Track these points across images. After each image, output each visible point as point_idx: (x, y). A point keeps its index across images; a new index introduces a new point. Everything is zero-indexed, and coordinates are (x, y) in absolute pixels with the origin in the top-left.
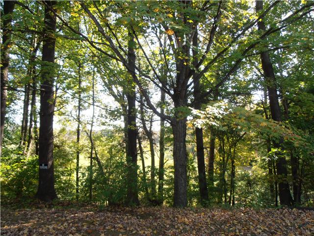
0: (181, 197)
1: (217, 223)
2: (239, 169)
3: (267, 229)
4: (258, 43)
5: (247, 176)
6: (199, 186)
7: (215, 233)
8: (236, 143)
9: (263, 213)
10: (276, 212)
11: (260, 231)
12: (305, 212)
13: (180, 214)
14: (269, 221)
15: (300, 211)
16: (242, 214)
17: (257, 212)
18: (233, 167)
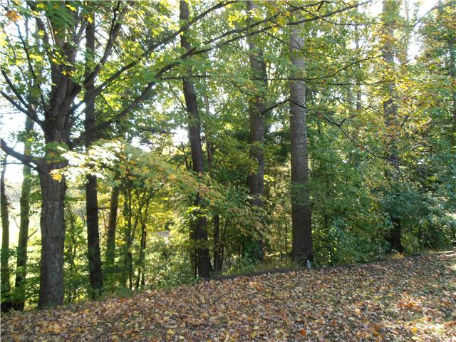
0: (52, 289)
1: (108, 320)
2: (153, 235)
3: (176, 314)
4: (178, 64)
5: (163, 245)
6: (89, 268)
7: (102, 336)
8: (148, 200)
9: (175, 293)
10: (190, 288)
11: (167, 318)
12: (222, 282)
13: (46, 319)
14: (181, 302)
15: (217, 282)
16: (147, 300)
17: (167, 293)
18: (144, 234)
